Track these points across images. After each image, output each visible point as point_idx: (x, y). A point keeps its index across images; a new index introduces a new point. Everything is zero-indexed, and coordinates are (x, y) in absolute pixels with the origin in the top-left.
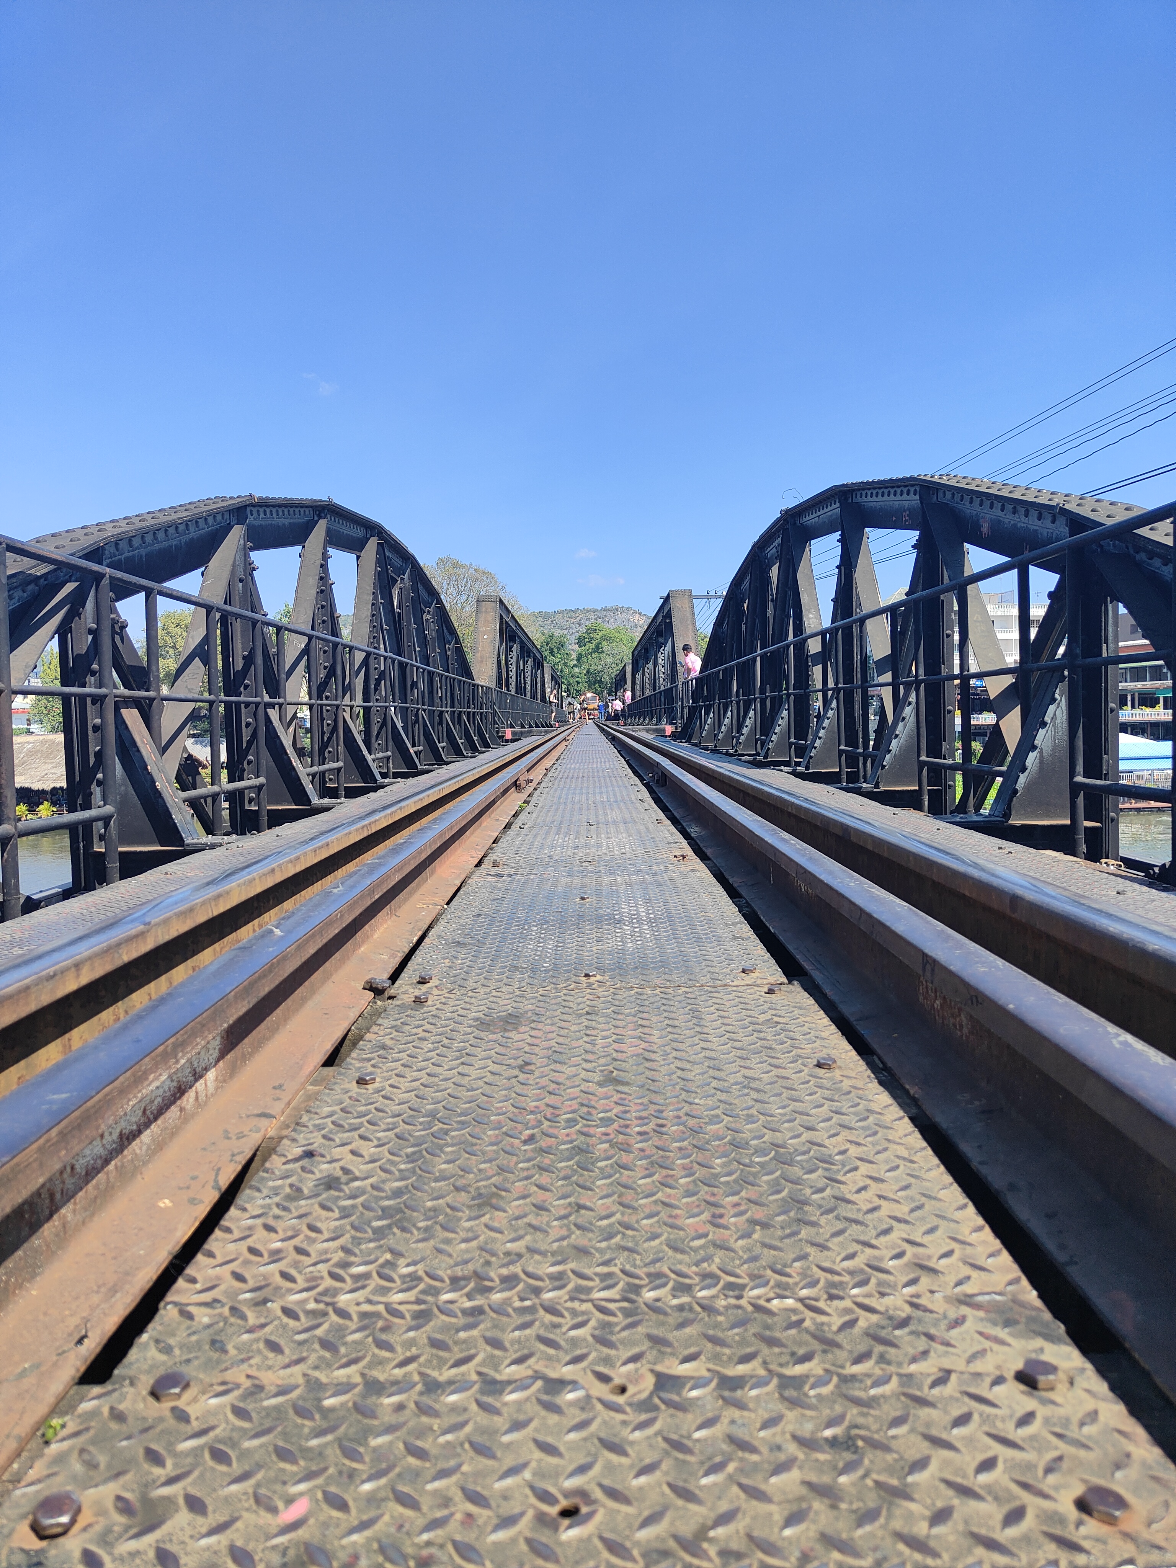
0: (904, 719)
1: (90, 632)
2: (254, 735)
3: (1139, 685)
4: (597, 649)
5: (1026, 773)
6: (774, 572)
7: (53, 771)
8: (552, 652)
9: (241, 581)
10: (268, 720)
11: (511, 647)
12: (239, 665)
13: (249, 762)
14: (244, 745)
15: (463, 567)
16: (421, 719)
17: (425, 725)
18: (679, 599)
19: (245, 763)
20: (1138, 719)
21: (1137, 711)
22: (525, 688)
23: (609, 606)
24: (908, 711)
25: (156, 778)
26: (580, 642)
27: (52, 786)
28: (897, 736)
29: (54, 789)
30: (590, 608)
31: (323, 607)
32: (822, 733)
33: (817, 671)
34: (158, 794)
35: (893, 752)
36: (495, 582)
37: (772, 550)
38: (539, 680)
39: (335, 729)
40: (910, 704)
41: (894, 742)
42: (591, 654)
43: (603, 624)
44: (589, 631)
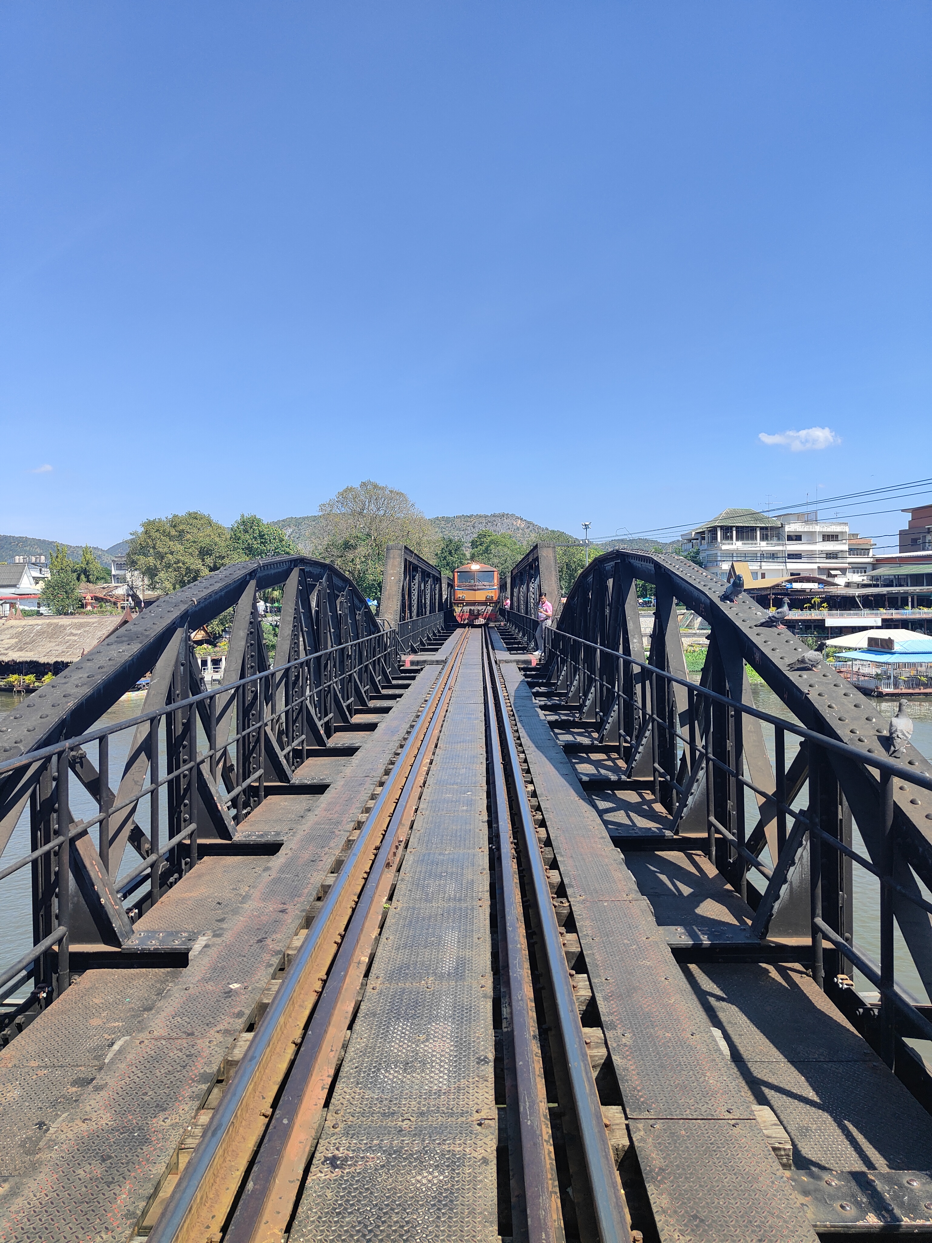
0: (698, 780)
1: (54, 779)
2: (189, 784)
3: (918, 589)
4: (487, 550)
5: (779, 901)
6: (610, 582)
7: (56, 648)
8: (450, 553)
9: (183, 665)
10: (200, 773)
11: (414, 577)
12: (179, 730)
13: (185, 805)
14: (182, 792)
15: (382, 489)
16: (332, 692)
17: (336, 695)
18: (545, 549)
19: (182, 806)
20: (917, 616)
21: (916, 610)
22: (425, 603)
23: (497, 512)
24: (701, 774)
25: (101, 895)
26: (474, 544)
27: (55, 660)
28: (692, 794)
29: (56, 662)
30: (483, 514)
31: (252, 645)
32: (641, 749)
33: (638, 687)
34: (102, 907)
35: (689, 806)
36: (406, 500)
37: (609, 566)
38: (437, 592)
39: (258, 740)
40: (702, 769)
41: (690, 798)
42: (482, 554)
43: (492, 528)
44: (480, 536)
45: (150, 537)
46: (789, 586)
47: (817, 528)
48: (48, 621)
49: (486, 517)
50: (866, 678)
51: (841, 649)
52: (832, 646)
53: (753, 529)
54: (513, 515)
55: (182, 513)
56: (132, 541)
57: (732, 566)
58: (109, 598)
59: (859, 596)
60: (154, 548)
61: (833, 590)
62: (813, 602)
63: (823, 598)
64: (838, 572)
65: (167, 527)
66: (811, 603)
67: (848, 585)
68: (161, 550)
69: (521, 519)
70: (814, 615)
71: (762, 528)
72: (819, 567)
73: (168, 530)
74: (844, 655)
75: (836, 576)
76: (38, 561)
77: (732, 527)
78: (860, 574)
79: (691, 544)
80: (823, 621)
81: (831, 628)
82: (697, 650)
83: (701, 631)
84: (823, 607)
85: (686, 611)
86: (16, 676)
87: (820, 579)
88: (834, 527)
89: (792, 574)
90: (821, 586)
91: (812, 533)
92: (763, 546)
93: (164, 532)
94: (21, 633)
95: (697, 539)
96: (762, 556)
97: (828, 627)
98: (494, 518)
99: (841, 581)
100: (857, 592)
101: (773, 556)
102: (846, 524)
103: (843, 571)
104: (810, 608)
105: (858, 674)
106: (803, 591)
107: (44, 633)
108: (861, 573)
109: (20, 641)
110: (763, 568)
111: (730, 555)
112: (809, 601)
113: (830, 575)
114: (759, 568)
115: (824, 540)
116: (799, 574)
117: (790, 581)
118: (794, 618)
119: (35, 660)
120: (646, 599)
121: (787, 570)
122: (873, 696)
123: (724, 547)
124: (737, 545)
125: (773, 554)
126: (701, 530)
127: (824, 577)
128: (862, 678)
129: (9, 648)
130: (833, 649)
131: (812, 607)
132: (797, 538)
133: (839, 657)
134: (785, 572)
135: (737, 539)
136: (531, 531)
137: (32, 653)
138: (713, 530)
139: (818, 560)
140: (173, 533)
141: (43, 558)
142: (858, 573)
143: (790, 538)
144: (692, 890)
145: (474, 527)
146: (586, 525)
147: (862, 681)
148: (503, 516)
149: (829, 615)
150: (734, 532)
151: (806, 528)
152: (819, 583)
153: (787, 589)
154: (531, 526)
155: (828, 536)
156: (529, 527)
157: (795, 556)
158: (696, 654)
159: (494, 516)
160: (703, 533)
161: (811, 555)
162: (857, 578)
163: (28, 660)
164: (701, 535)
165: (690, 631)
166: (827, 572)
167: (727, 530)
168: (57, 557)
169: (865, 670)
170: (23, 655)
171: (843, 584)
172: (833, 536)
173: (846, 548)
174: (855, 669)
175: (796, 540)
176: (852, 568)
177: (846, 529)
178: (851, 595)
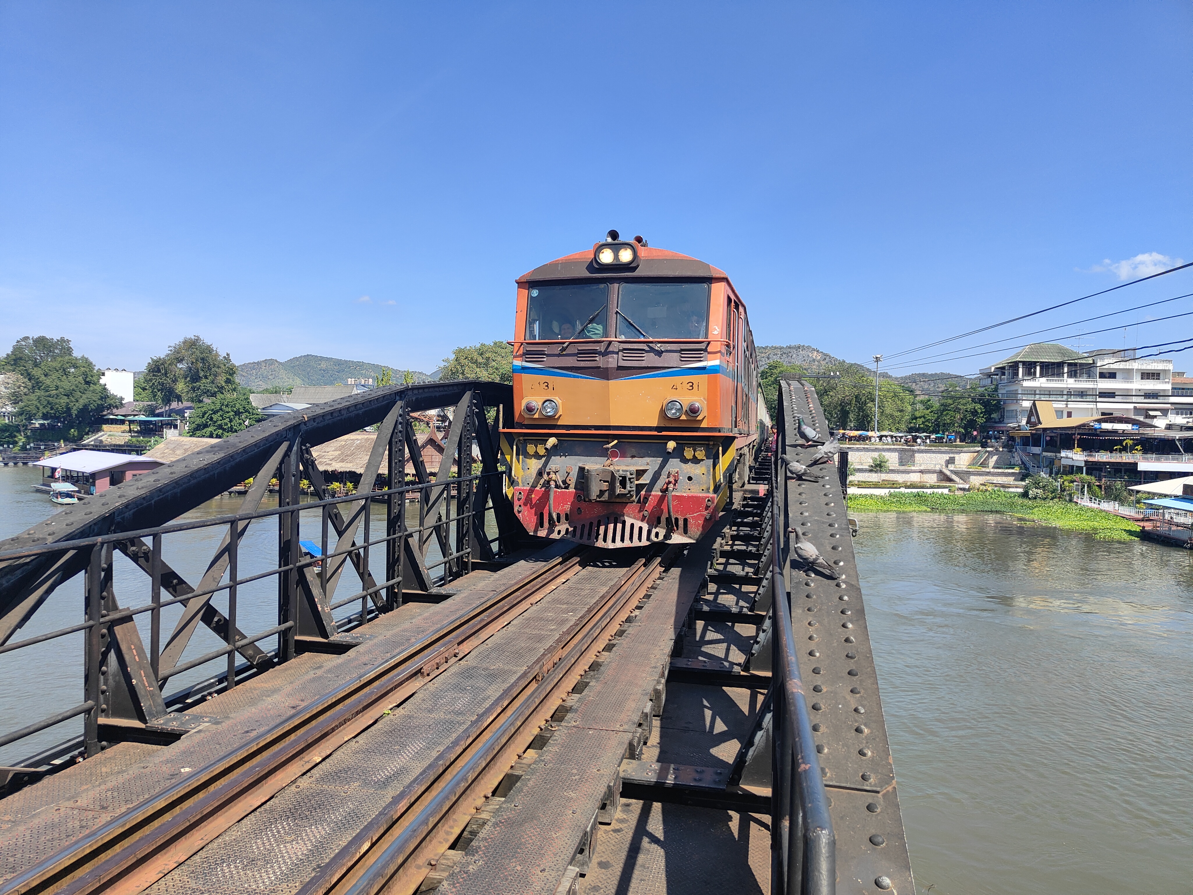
4: (775, 381)
23: (793, 344)
30: (778, 345)
42: (770, 386)
43: (787, 360)
44: (772, 367)
45: (459, 363)
46: (1097, 426)
47: (1135, 365)
48: (366, 437)
49: (781, 348)
50: (1180, 528)
51: (1153, 495)
52: (1145, 492)
53: (1060, 365)
54: (808, 347)
55: (489, 342)
56: (446, 368)
57: (1034, 404)
58: (423, 418)
59: (1179, 440)
60: (463, 373)
61: (1149, 432)
62: (1124, 444)
63: (1137, 440)
64: (1158, 413)
65: (476, 356)
66: (1122, 445)
67: (1169, 427)
68: (469, 375)
69: (818, 351)
70: (1126, 458)
71: (1070, 365)
72: (1135, 408)
73: (475, 358)
74: (1156, 502)
75: (1155, 417)
76: (367, 383)
77: (1035, 363)
78: (1184, 416)
79: (990, 379)
80: (1136, 464)
81: (1145, 472)
82: (989, 489)
83: (996, 470)
84: (1137, 450)
85: (980, 448)
86: (337, 484)
87: (1135, 420)
88: (1155, 364)
89: (1103, 414)
90: (1135, 427)
91: (1129, 371)
92: (1069, 383)
93: (472, 359)
94: (343, 446)
95: (997, 375)
96: (1069, 394)
97: (1141, 472)
98: (789, 350)
99: (1161, 423)
100: (1177, 435)
101: (1082, 394)
102: (1170, 361)
103: (1165, 412)
104: (1120, 451)
105: (1170, 523)
106: (1115, 432)
107: (362, 447)
108: (1186, 414)
109: (342, 453)
110: (1069, 406)
111: (1033, 392)
112: (1120, 442)
113: (1148, 416)
114: (1065, 406)
115: (1142, 378)
116: (1112, 414)
117: (1099, 421)
118: (1101, 460)
119: (353, 470)
120: (939, 435)
121: (1097, 409)
122: (1186, 548)
123: (1026, 384)
124: (1041, 382)
125: (1082, 392)
126: (1001, 366)
127: (1141, 418)
128: (1174, 528)
129: (333, 459)
130: (1144, 496)
131: (1124, 449)
132: (1112, 375)
133: (1151, 504)
134: (1095, 411)
135: (1042, 375)
136: (827, 363)
137: (351, 464)
138: (1014, 366)
139: (1134, 399)
140: (480, 360)
141: (371, 380)
142: (1182, 414)
143: (1102, 375)
144: (726, 729)
145: (768, 358)
146: (877, 358)
147: (1174, 531)
148: (799, 347)
149: (1144, 458)
150: (1038, 368)
151: (1122, 366)
152: (1133, 424)
153: (1096, 429)
154: (827, 358)
155: (1148, 374)
156: (825, 359)
157: (1109, 395)
158: (987, 493)
159: (790, 348)
160: (1003, 368)
161: (1127, 394)
162: (1180, 420)
163: (348, 470)
164: (1001, 370)
165: (984, 469)
166: (1146, 413)
167: (1030, 367)
168: (382, 380)
169: (1181, 520)
170: (344, 466)
171: (1163, 426)
172: (1153, 374)
173: (1169, 387)
174: (1167, 517)
175: (1109, 377)
176: (1175, 409)
177: (1170, 367)
178: (1170, 438)
